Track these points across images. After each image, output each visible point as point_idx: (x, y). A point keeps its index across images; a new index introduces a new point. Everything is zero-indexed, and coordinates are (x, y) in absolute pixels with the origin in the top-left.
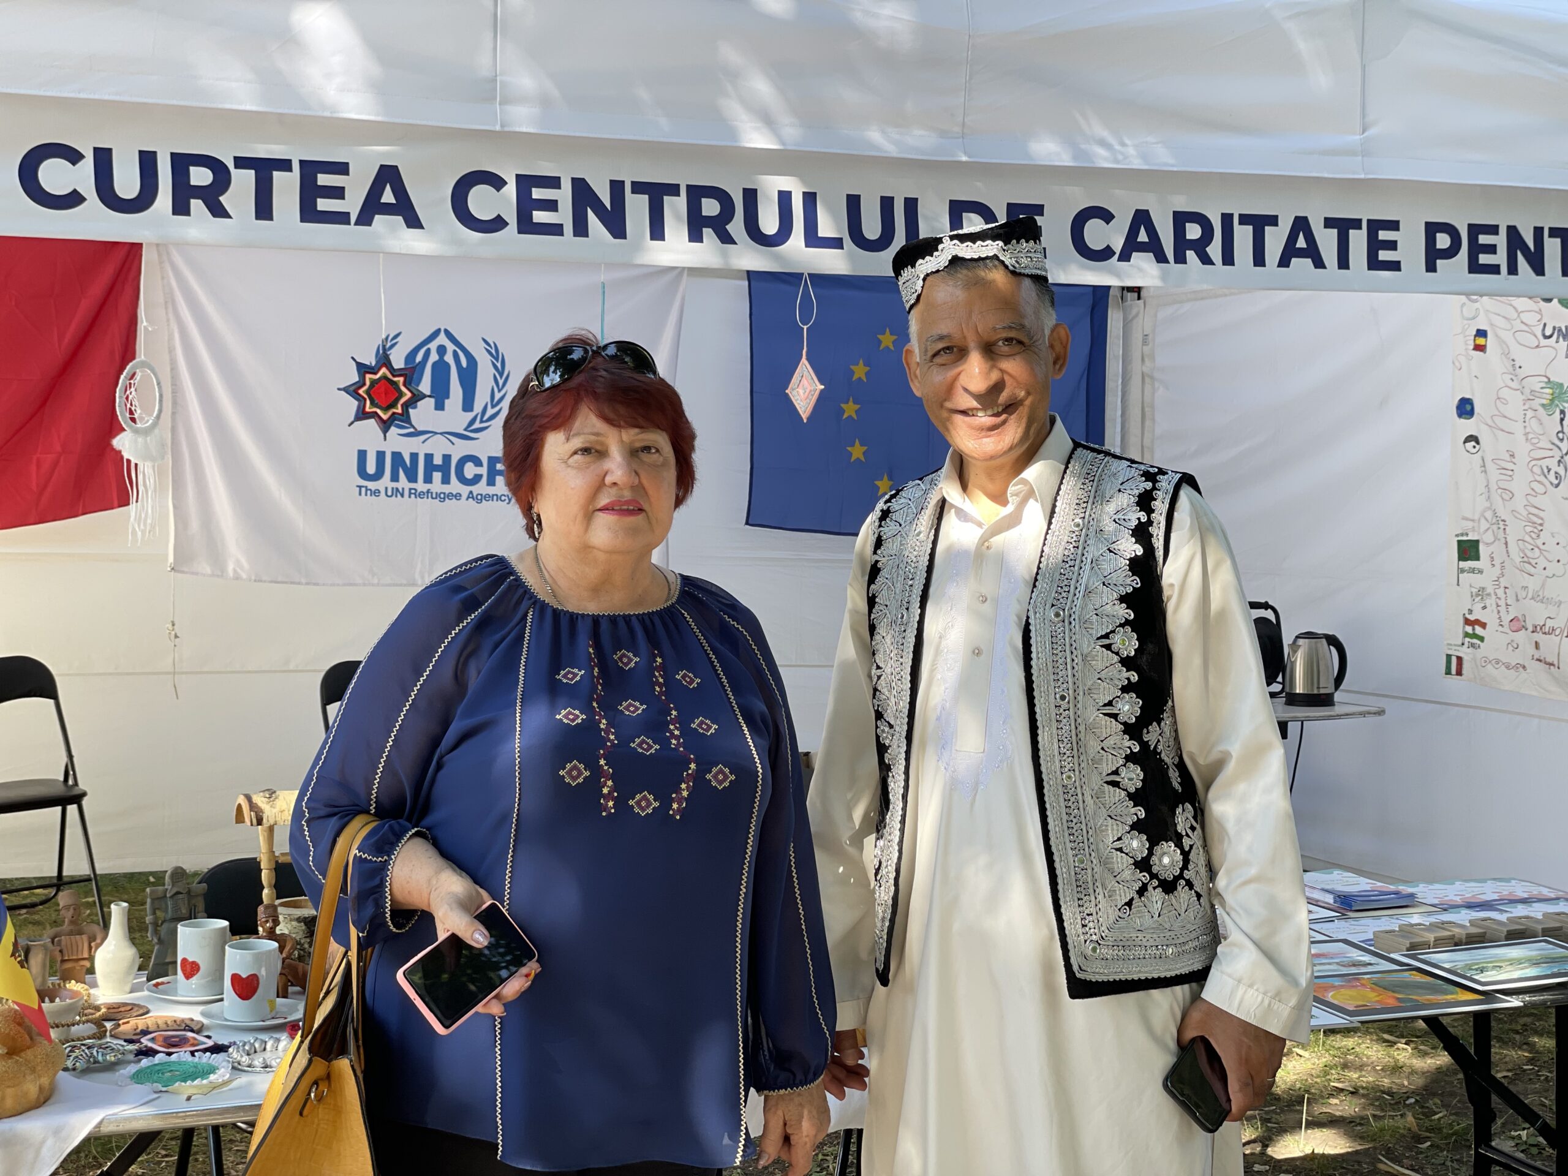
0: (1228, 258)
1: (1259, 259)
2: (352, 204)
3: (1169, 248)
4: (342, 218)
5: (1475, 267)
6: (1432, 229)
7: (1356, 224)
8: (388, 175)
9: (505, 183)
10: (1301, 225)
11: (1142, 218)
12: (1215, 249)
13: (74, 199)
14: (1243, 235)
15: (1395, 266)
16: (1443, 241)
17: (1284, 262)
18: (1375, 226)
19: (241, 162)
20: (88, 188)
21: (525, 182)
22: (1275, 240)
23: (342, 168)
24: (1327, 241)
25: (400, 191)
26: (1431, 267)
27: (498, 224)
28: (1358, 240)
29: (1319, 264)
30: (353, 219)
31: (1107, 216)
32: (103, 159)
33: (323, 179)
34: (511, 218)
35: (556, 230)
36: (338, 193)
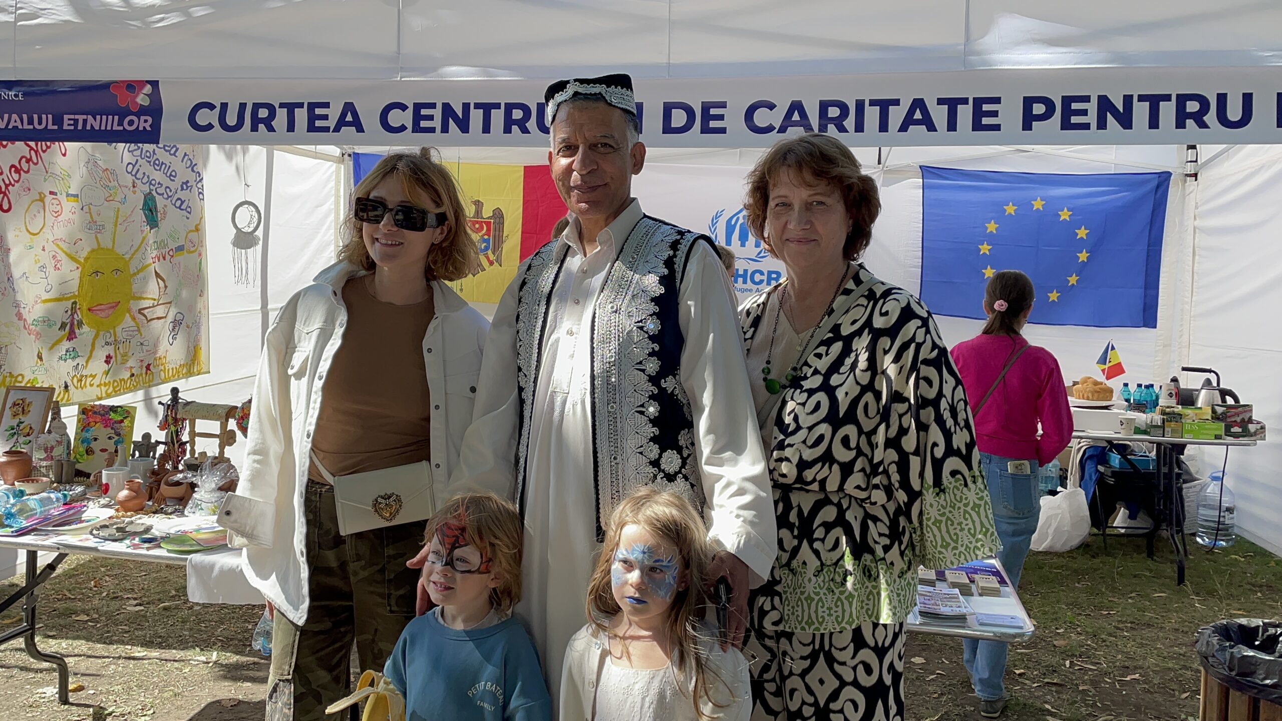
0: (859, 128)
1: (884, 127)
2: (332, 123)
3: (815, 123)
4: (326, 129)
5: (1066, 125)
6: (1028, 102)
7: (963, 101)
8: (349, 107)
9: (407, 107)
10: (918, 104)
11: (796, 106)
12: (849, 123)
13: (209, 127)
14: (872, 115)
15: (996, 127)
16: (1039, 109)
17: (903, 128)
18: (979, 102)
19: (282, 105)
20: (216, 123)
21: (418, 107)
22: (897, 115)
23: (326, 105)
24: (939, 115)
25: (355, 114)
26: (1027, 126)
27: (403, 128)
28: (965, 113)
29: (931, 127)
30: (331, 130)
31: (771, 107)
32: (223, 108)
33: (318, 111)
34: (409, 126)
35: (432, 130)
36: (325, 117)
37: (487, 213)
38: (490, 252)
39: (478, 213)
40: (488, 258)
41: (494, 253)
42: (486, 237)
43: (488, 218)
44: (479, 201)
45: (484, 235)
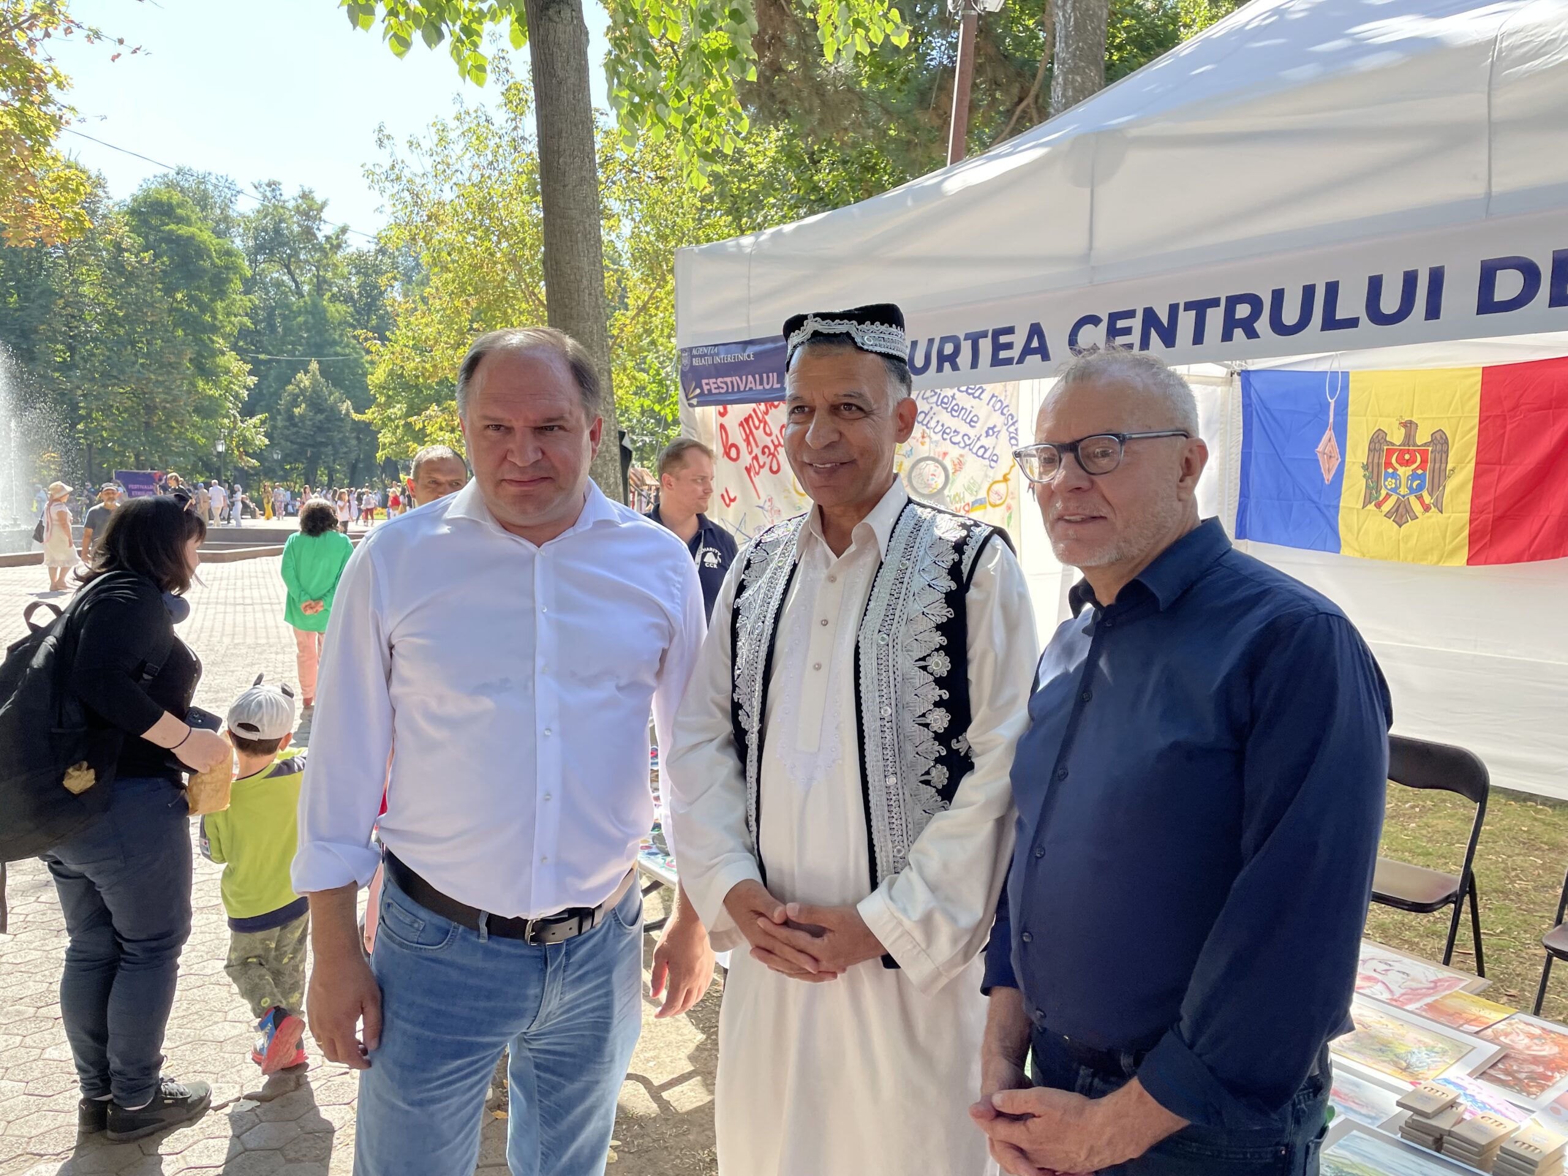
2: (1015, 353)
9: (1100, 321)
19: (967, 337)
21: (1114, 318)
23: (1010, 331)
25: (1042, 339)
30: (1015, 361)
33: (1003, 339)
36: (1009, 346)
37: (1422, 437)
38: (1425, 494)
39: (1409, 438)
40: (1422, 503)
41: (1431, 494)
42: (1420, 472)
43: (1425, 444)
44: (1411, 422)
45: (1417, 468)
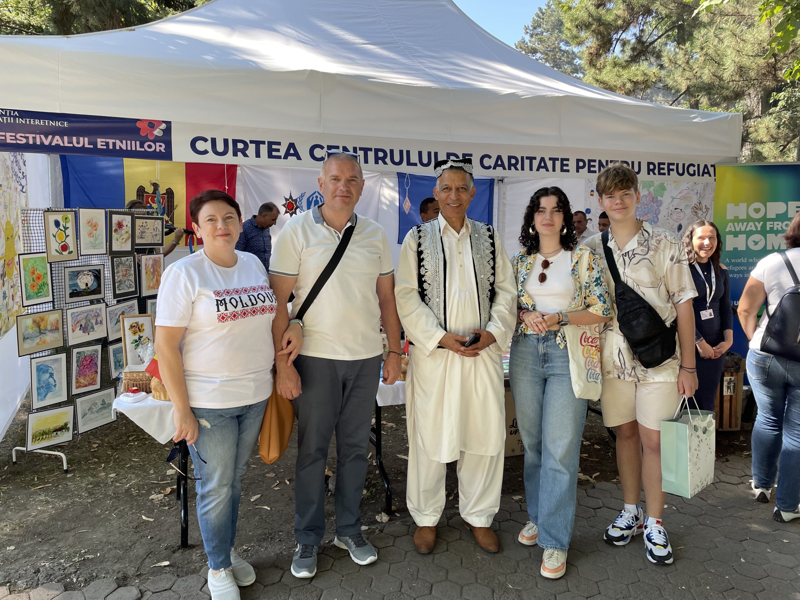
0: (523, 169)
1: (531, 169)
2: (282, 153)
3: (507, 167)
4: (279, 157)
5: (590, 171)
6: (578, 161)
7: (558, 159)
8: (292, 145)
9: (324, 148)
10: (542, 159)
11: (499, 158)
12: (519, 166)
13: (205, 152)
14: (527, 162)
15: (568, 171)
17: (538, 170)
18: (563, 160)
19: (252, 142)
20: (209, 149)
22: (536, 163)
23: (279, 144)
24: (550, 164)
25: (295, 149)
26: (578, 171)
28: (558, 164)
29: (547, 170)
30: (282, 157)
31: (490, 157)
32: (214, 141)
33: (274, 147)
36: (278, 150)
39: (156, 190)
41: (168, 216)
43: (163, 194)
44: (156, 184)
